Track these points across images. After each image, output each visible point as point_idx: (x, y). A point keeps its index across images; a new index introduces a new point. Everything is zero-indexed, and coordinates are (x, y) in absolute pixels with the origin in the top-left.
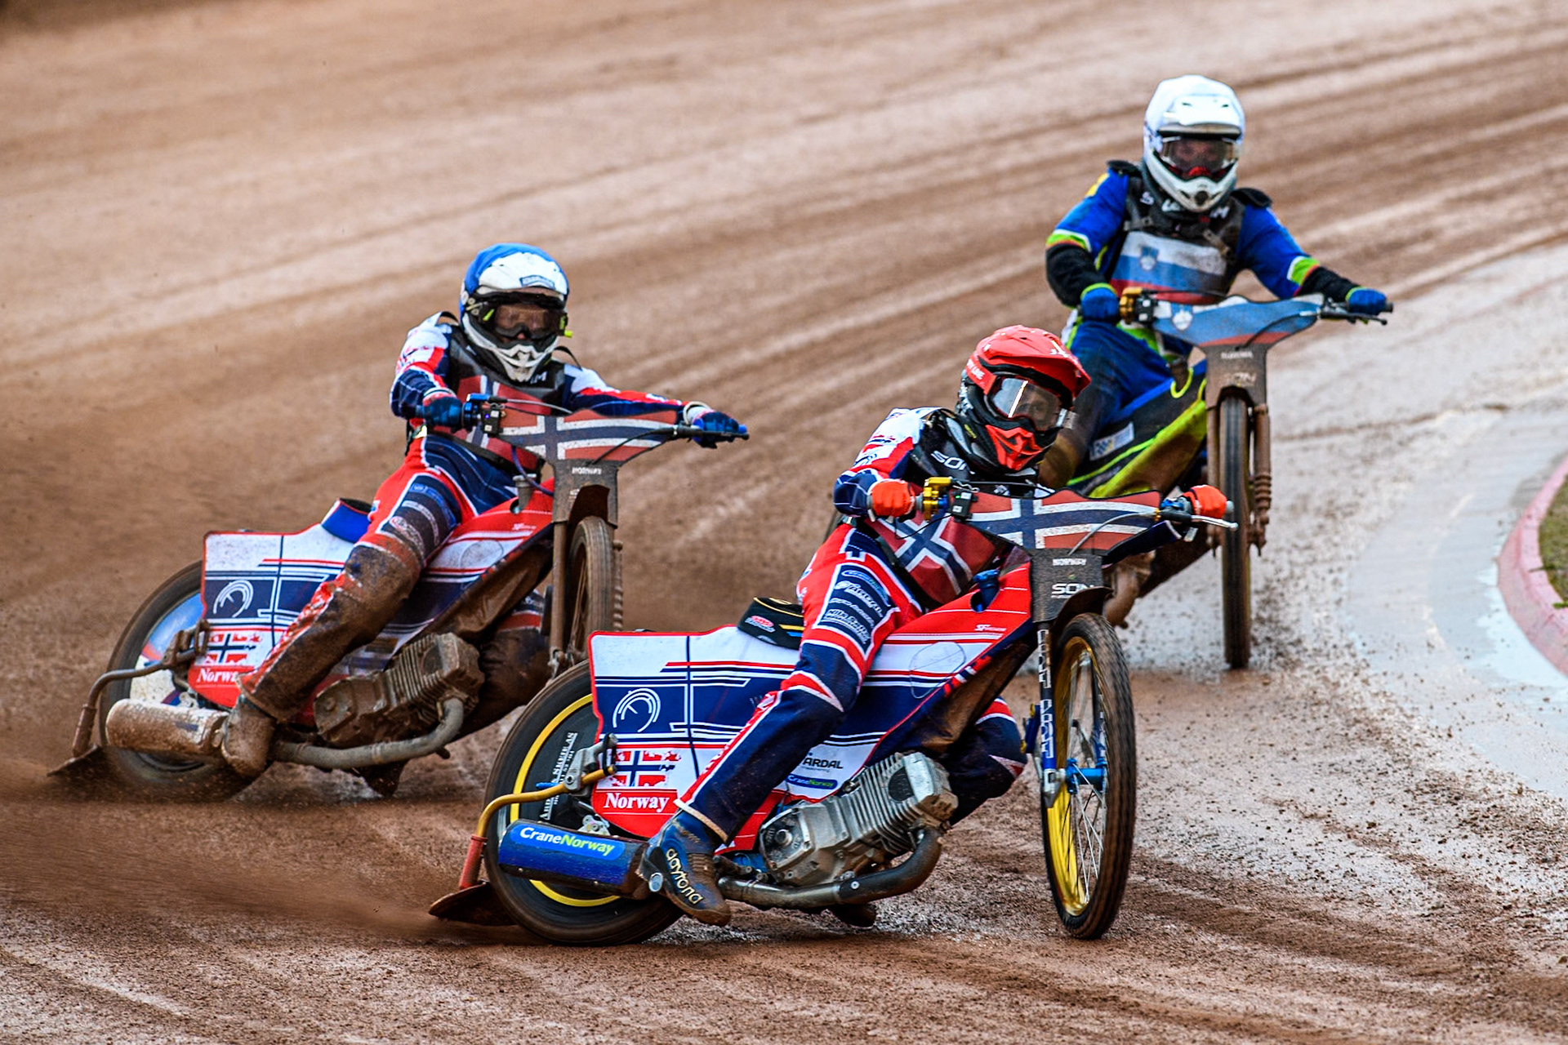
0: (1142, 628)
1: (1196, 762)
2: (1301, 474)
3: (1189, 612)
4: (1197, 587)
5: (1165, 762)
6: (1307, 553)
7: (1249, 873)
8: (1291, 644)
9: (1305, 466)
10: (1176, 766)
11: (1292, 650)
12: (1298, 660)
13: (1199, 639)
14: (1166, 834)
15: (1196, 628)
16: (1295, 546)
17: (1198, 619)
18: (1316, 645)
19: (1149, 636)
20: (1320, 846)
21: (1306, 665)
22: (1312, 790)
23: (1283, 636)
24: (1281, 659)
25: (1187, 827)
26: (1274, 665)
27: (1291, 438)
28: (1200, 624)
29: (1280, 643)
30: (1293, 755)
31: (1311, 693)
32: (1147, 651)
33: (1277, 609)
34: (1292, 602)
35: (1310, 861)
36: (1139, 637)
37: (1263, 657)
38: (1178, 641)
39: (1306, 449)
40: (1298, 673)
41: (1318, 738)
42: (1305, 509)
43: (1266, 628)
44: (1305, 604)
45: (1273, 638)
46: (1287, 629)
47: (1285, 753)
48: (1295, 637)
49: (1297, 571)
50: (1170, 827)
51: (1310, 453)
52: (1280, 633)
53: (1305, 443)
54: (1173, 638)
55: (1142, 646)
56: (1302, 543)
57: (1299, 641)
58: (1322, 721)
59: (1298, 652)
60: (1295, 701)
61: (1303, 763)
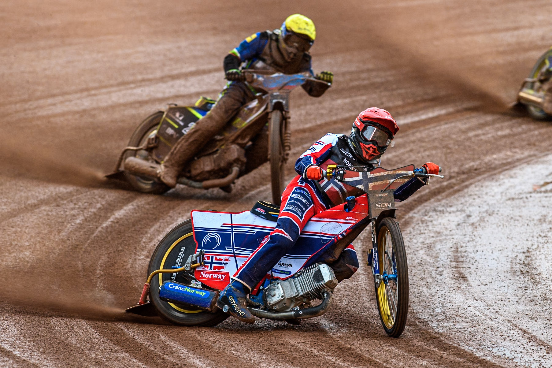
0: (477, 263)
1: (496, 319)
2: (544, 207)
3: (496, 258)
4: (499, 249)
5: (484, 317)
6: (545, 238)
7: (516, 365)
8: (537, 274)
9: (546, 204)
10: (488, 320)
11: (537, 277)
12: (540, 282)
13: (499, 269)
14: (482, 347)
15: (498, 265)
16: (540, 236)
17: (499, 261)
18: (547, 276)
19: (480, 266)
20: (545, 357)
21: (543, 284)
22: (542, 334)
23: (534, 271)
24: (533, 281)
25: (491, 344)
26: (529, 283)
27: (541, 192)
28: (500, 264)
29: (532, 274)
30: (536, 319)
31: (544, 295)
32: (478, 272)
33: (532, 260)
34: (537, 258)
35: (540, 362)
36: (475, 266)
37: (525, 279)
38: (491, 270)
39: (546, 197)
40: (539, 286)
41: (546, 314)
42: (545, 221)
43: (527, 268)
44: (543, 259)
45: (530, 272)
46: (535, 269)
47: (532, 318)
48: (538, 272)
49: (541, 245)
50: (484, 343)
51: (548, 199)
52: (532, 270)
53: (546, 195)
54: (489, 268)
55: (476, 270)
56: (543, 235)
57: (540, 274)
58: (548, 307)
59: (539, 278)
60: (538, 298)
61: (539, 323)
